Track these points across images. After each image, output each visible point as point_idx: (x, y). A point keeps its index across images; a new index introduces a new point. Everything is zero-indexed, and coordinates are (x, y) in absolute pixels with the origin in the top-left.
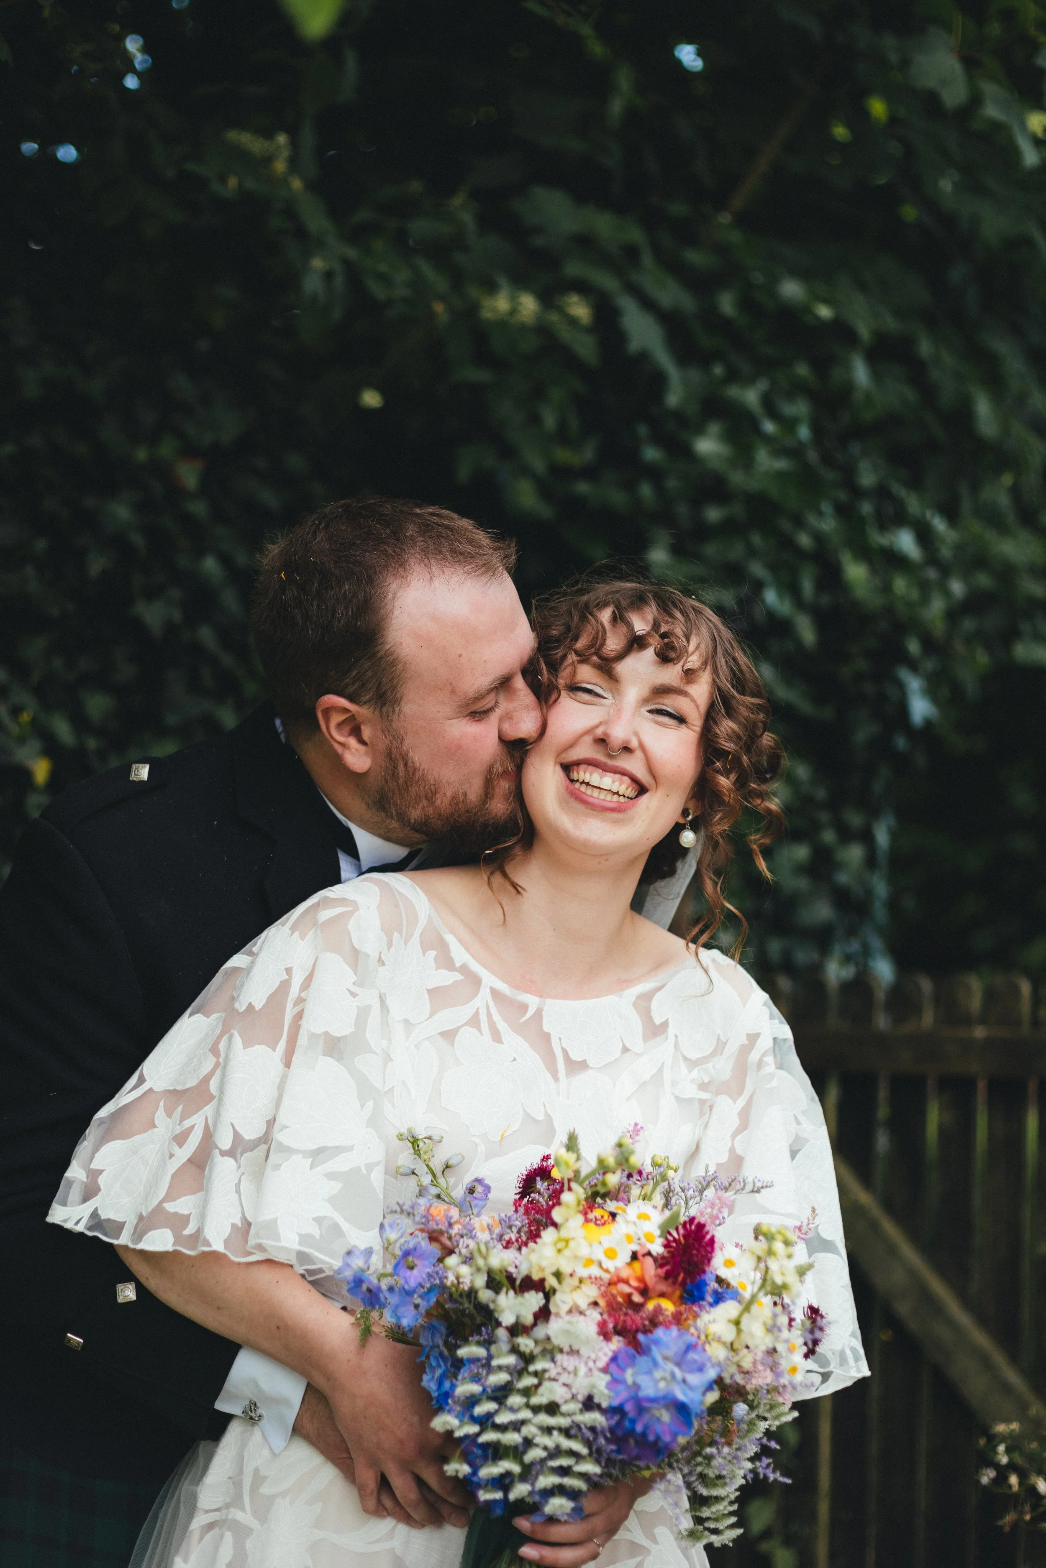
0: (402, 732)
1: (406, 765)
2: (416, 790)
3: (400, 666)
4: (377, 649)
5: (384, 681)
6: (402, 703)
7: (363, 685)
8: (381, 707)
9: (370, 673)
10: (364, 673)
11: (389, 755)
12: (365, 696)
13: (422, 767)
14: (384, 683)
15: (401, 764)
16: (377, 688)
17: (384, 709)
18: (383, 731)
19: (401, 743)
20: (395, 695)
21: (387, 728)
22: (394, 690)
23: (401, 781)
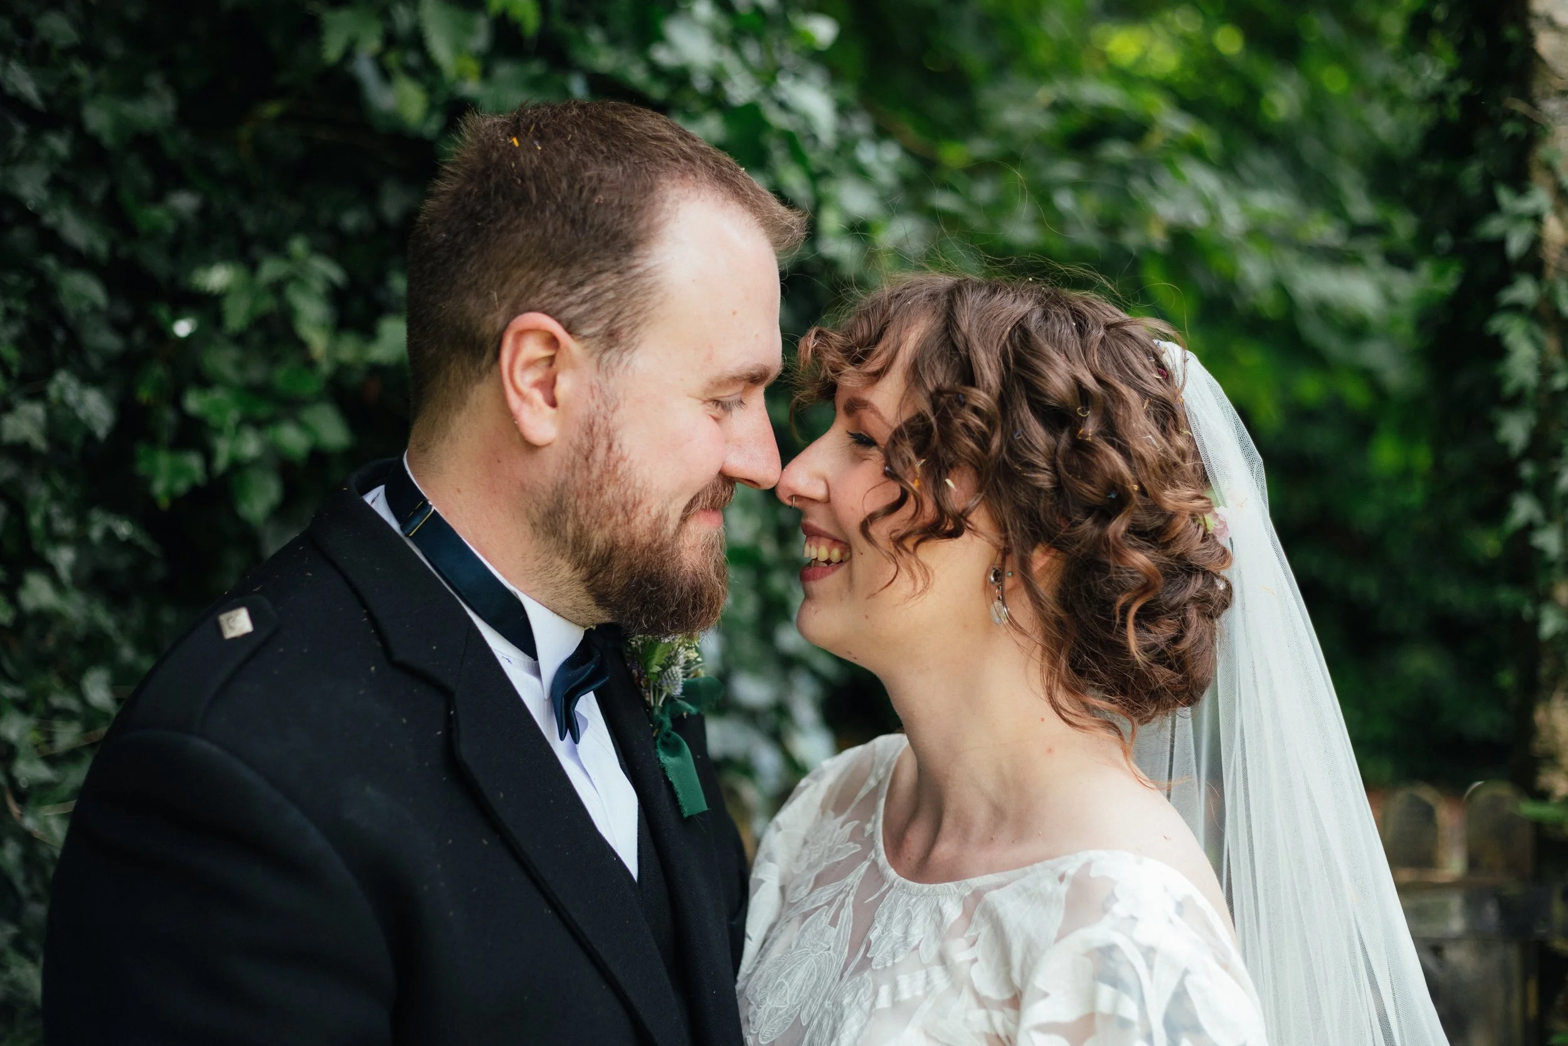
0: (620, 394)
1: (610, 447)
2: (613, 492)
3: (657, 298)
4: (636, 262)
5: (628, 312)
6: (637, 353)
7: (595, 310)
8: (605, 351)
9: (611, 295)
10: (604, 292)
11: (590, 430)
12: (590, 327)
13: (631, 458)
14: (627, 314)
15: (604, 443)
16: (612, 321)
17: (606, 356)
18: (592, 388)
19: (613, 411)
20: (632, 338)
21: (600, 385)
22: (636, 327)
23: (596, 472)
